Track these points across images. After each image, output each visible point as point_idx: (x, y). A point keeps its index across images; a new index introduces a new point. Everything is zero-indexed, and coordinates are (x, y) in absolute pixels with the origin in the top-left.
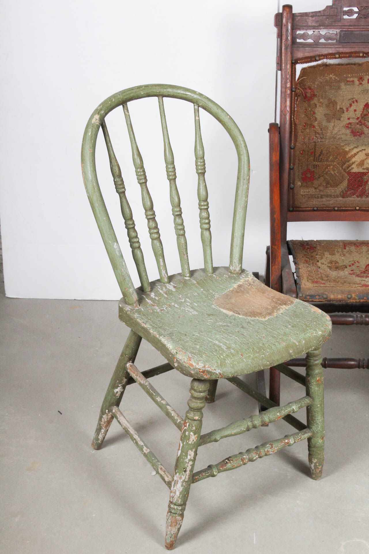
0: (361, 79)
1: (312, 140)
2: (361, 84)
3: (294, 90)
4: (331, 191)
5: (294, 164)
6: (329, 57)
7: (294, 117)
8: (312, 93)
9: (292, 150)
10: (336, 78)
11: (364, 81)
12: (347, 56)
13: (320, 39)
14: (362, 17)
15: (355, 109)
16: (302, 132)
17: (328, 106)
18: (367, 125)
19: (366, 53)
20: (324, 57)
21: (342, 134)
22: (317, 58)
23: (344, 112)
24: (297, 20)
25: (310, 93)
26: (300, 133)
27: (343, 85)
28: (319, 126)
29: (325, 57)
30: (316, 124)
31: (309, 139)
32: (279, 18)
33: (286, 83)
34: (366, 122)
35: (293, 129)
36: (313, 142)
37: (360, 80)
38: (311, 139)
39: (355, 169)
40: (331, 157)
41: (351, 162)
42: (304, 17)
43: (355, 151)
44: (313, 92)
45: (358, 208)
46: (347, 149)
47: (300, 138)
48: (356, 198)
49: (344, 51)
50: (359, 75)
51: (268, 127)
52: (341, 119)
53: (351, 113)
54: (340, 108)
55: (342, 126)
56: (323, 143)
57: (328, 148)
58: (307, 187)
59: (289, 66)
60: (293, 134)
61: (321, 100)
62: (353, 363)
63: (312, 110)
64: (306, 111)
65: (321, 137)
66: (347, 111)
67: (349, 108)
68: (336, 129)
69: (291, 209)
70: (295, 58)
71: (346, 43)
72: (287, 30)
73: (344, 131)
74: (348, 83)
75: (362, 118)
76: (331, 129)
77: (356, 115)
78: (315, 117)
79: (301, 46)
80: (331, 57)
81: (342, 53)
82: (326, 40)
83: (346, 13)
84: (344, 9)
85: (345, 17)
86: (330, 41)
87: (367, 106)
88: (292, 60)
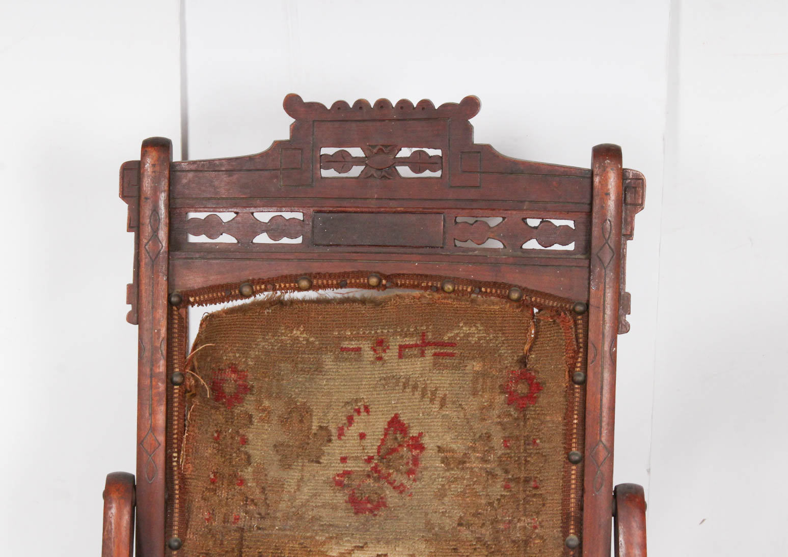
0: (380, 344)
1: (234, 523)
2: (380, 359)
3: (177, 379)
6: (280, 286)
7: (179, 457)
8: (241, 382)
9: (175, 553)
10: (312, 339)
11: (387, 351)
12: (332, 284)
13: (256, 234)
14: (375, 175)
15: (361, 431)
16: (204, 499)
17: (284, 421)
18: (395, 481)
19: (387, 277)
20: (266, 286)
21: (324, 506)
22: (246, 290)
23: (330, 441)
24: (184, 181)
25: (235, 381)
26: (197, 501)
27: (328, 361)
28: (257, 480)
29: (269, 286)
30: (248, 473)
31: (224, 518)
32: (130, 175)
33: (154, 363)
34: (391, 471)
35: (177, 492)
36: (236, 531)
37: (379, 349)
38: (232, 519)
42: (206, 174)
44: (245, 378)
46: (334, 553)
47: (199, 515)
49: (322, 271)
50: (376, 333)
51: (102, 487)
52: (321, 461)
53: (349, 445)
54: (321, 428)
55: (324, 482)
56: (266, 532)
57: (278, 549)
59: (161, 314)
60: (177, 506)
61: (266, 403)
63: (238, 432)
64: (218, 436)
65: (260, 514)
66: (339, 438)
67: (346, 429)
68: (305, 490)
70: (179, 290)
71: (331, 245)
72: (155, 210)
73: (328, 495)
74: (345, 355)
75: (382, 458)
76: (293, 491)
77: (363, 449)
78: (246, 453)
79: (197, 256)
80: (287, 285)
81: (319, 275)
82: (271, 237)
83: (329, 162)
84: (325, 151)
85: (325, 173)
86: (285, 240)
87: (396, 424)
88: (169, 296)
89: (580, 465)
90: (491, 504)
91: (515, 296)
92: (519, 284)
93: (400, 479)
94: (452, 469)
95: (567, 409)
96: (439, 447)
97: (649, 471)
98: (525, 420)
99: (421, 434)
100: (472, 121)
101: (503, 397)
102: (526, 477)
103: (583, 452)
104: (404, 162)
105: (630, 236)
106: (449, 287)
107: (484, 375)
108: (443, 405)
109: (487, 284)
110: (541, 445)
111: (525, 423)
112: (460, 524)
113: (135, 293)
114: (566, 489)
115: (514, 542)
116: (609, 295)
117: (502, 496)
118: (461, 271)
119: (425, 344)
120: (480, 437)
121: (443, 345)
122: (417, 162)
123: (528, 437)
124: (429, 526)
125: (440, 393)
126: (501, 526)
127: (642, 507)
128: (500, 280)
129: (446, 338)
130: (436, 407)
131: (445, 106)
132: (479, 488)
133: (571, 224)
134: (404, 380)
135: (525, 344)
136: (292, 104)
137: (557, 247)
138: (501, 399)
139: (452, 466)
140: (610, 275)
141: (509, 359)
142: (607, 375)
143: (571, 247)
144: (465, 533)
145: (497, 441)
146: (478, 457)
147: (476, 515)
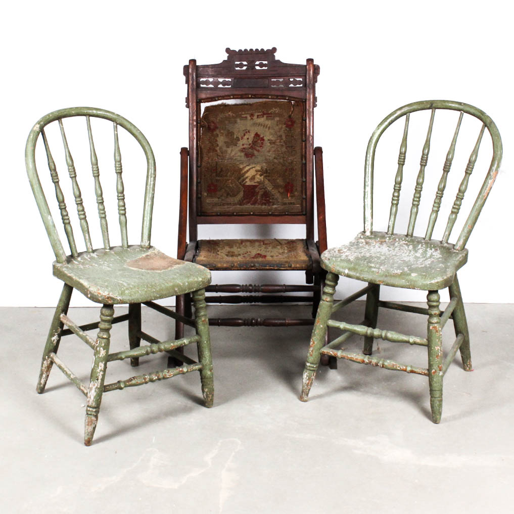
0: (252, 115)
2: (252, 119)
3: (199, 122)
4: (231, 200)
5: (201, 179)
6: (225, 98)
7: (199, 143)
10: (234, 115)
11: (254, 117)
12: (239, 97)
13: (219, 85)
14: (250, 69)
15: (248, 137)
16: (207, 155)
17: (227, 136)
19: (254, 95)
20: (222, 98)
21: (238, 156)
22: (217, 99)
23: (239, 140)
24: (200, 70)
25: (214, 125)
26: (205, 155)
27: (238, 120)
28: (220, 150)
30: (218, 148)
31: (212, 159)
32: (186, 68)
33: (193, 117)
34: (256, 147)
35: (199, 152)
36: (215, 162)
38: (214, 160)
39: (248, 183)
40: (229, 173)
41: (245, 177)
43: (247, 168)
44: (216, 125)
45: (252, 213)
46: (241, 167)
47: (205, 159)
48: (251, 206)
50: (251, 112)
51: (180, 151)
52: (237, 145)
53: (245, 141)
55: (238, 151)
56: (223, 162)
57: (227, 167)
58: (212, 197)
59: (195, 104)
60: (199, 155)
61: (222, 131)
62: (240, 321)
63: (215, 138)
64: (210, 139)
65: (221, 159)
66: (242, 139)
67: (243, 137)
68: (233, 153)
69: (200, 214)
70: (199, 99)
71: (238, 87)
72: (193, 77)
73: (239, 154)
74: (243, 118)
75: (253, 144)
76: (229, 153)
77: (248, 142)
78: (217, 144)
79: (203, 90)
80: (227, 98)
82: (223, 85)
83: (237, 66)
84: (236, 63)
85: (237, 69)
86: (226, 86)
87: (257, 135)
88: (197, 100)
89: (305, 142)
90: (282, 153)
92: (288, 95)
93: (258, 148)
94: (272, 145)
95: (301, 127)
96: (268, 139)
98: (291, 130)
99: (263, 137)
100: (274, 54)
102: (291, 146)
103: (306, 138)
104: (257, 65)
105: (316, 81)
106: (270, 97)
107: (280, 121)
108: (269, 128)
109: (280, 96)
110: (295, 137)
111: (291, 132)
112: (274, 159)
113: (187, 100)
114: (302, 149)
115: (289, 163)
116: (312, 96)
117: (285, 151)
118: (273, 93)
119: (264, 114)
120: (279, 136)
121: (269, 114)
122: (261, 65)
123: (291, 135)
124: (266, 159)
126: (285, 159)
127: (322, 152)
128: (283, 95)
129: (269, 112)
130: (267, 129)
131: (268, 50)
132: (279, 149)
133: (301, 79)
134: (258, 124)
135: (290, 112)
136: (228, 50)
137: (298, 86)
138: (284, 126)
140: (311, 91)
141: (286, 116)
142: (311, 118)
143: (301, 85)
144: (276, 161)
145: (284, 137)
146: (278, 141)
147: (278, 156)
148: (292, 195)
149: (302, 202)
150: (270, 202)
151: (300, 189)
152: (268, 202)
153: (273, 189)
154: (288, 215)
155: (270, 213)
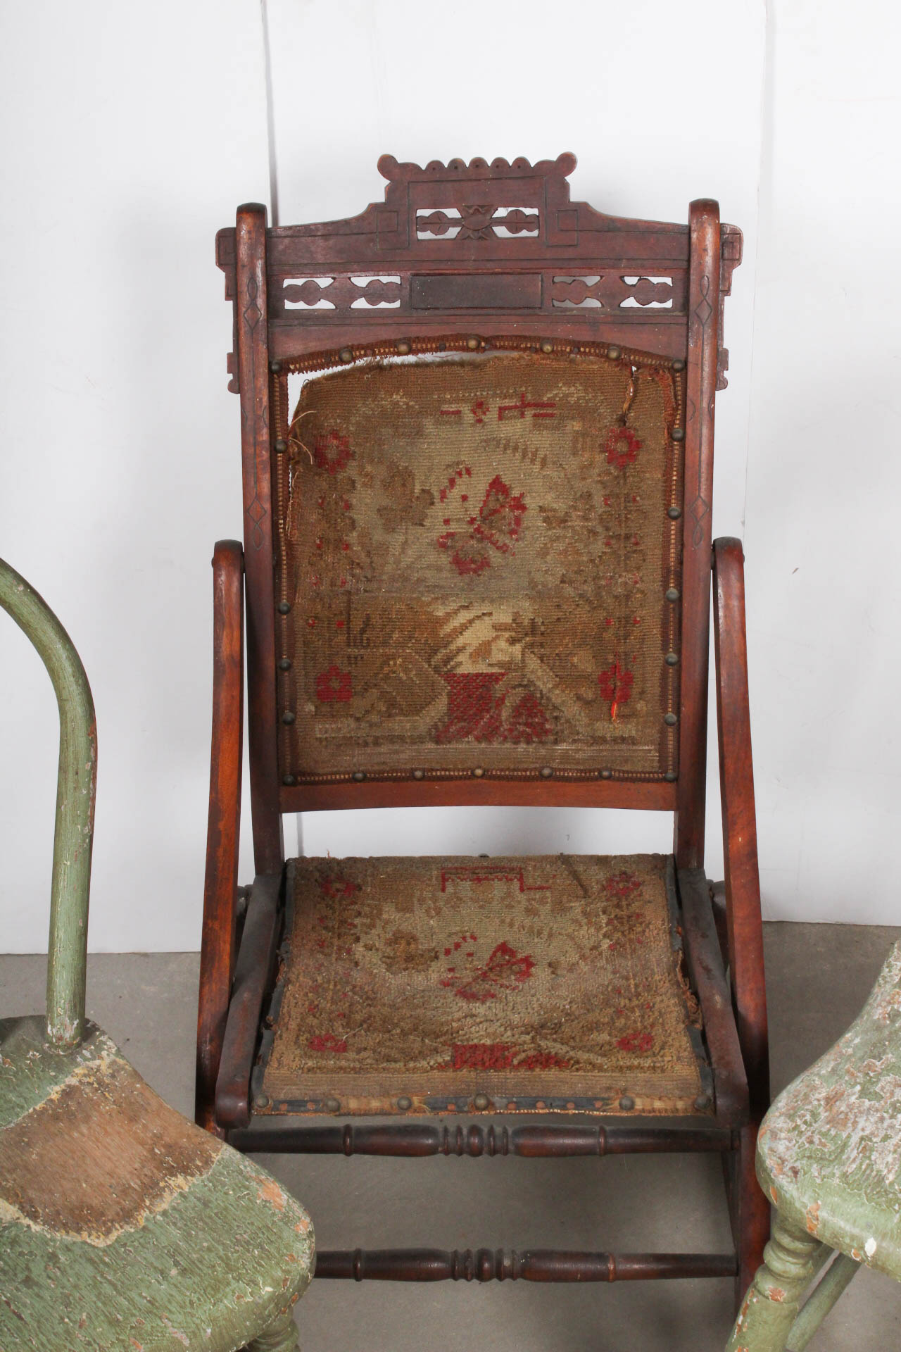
0: (480, 406)
1: (341, 587)
2: (480, 421)
3: (280, 447)
4: (402, 725)
5: (292, 656)
6: (379, 351)
7: (285, 524)
8: (342, 448)
9: (285, 617)
10: (411, 403)
11: (487, 413)
12: (431, 348)
13: (354, 299)
14: (472, 236)
15: (463, 493)
16: (311, 564)
17: (386, 486)
18: (498, 541)
19: (487, 340)
20: (365, 351)
21: (429, 567)
22: (346, 356)
23: (432, 504)
24: (281, 247)
25: (337, 447)
26: (304, 567)
27: (429, 425)
28: (362, 544)
29: (369, 352)
30: (353, 537)
31: (332, 582)
32: (226, 242)
33: (256, 432)
34: (494, 532)
35: (284, 558)
36: (343, 594)
37: (479, 411)
38: (339, 583)
39: (466, 667)
40: (396, 636)
41: (453, 647)
42: (303, 240)
43: (463, 617)
44: (346, 444)
45: (479, 772)
46: (440, 613)
47: (307, 579)
48: (475, 745)
49: (422, 335)
50: (476, 395)
51: (211, 554)
52: (425, 523)
53: (452, 506)
54: (423, 491)
55: (429, 544)
56: (373, 594)
57: (385, 611)
58: (333, 717)
59: (262, 382)
60: (285, 571)
61: (369, 468)
62: (435, 1265)
63: (341, 497)
64: (323, 502)
65: (366, 577)
66: (442, 501)
67: (448, 491)
68: (410, 552)
69: (289, 779)
70: (280, 358)
71: (429, 309)
72: (253, 278)
73: (432, 557)
74: (445, 418)
75: (484, 519)
76: (397, 553)
77: (466, 511)
78: (351, 518)
79: (296, 323)
80: (387, 350)
81: (418, 339)
82: (369, 302)
83: (425, 224)
84: (420, 213)
85: (422, 235)
86: (383, 305)
87: (497, 485)
88: (270, 364)
89: (679, 520)
90: (592, 561)
91: (614, 355)
92: (617, 343)
93: (502, 539)
94: (554, 528)
95: (666, 466)
96: (540, 507)
97: (743, 523)
98: (625, 477)
99: (522, 495)
100: (568, 178)
101: (603, 456)
102: (626, 534)
103: (683, 508)
104: (500, 222)
105: (727, 292)
106: (548, 348)
107: (584, 434)
108: (544, 464)
109: (586, 344)
110: (641, 502)
111: (625, 480)
112: (563, 582)
113: (235, 362)
114: (666, 545)
115: (616, 597)
117: (603, 553)
118: (561, 331)
119: (525, 405)
120: (581, 495)
121: (543, 405)
122: (514, 222)
123: (628, 495)
124: (533, 584)
125: (541, 454)
126: (603, 582)
127: (740, 559)
128: (599, 340)
129: (545, 399)
130: (537, 467)
131: (541, 164)
132: (580, 546)
133: (668, 281)
134: (504, 442)
135: (623, 402)
136: (387, 165)
137: (655, 305)
138: (601, 458)
139: (554, 525)
140: (708, 332)
141: (608, 418)
142: (705, 431)
143: (669, 304)
144: (568, 590)
145: (598, 499)
146: (579, 516)
147: (579, 572)
148: (627, 711)
149: (663, 733)
150: (547, 732)
151: (657, 690)
152: (537, 733)
153: (556, 686)
154: (609, 778)
155: (546, 772)
